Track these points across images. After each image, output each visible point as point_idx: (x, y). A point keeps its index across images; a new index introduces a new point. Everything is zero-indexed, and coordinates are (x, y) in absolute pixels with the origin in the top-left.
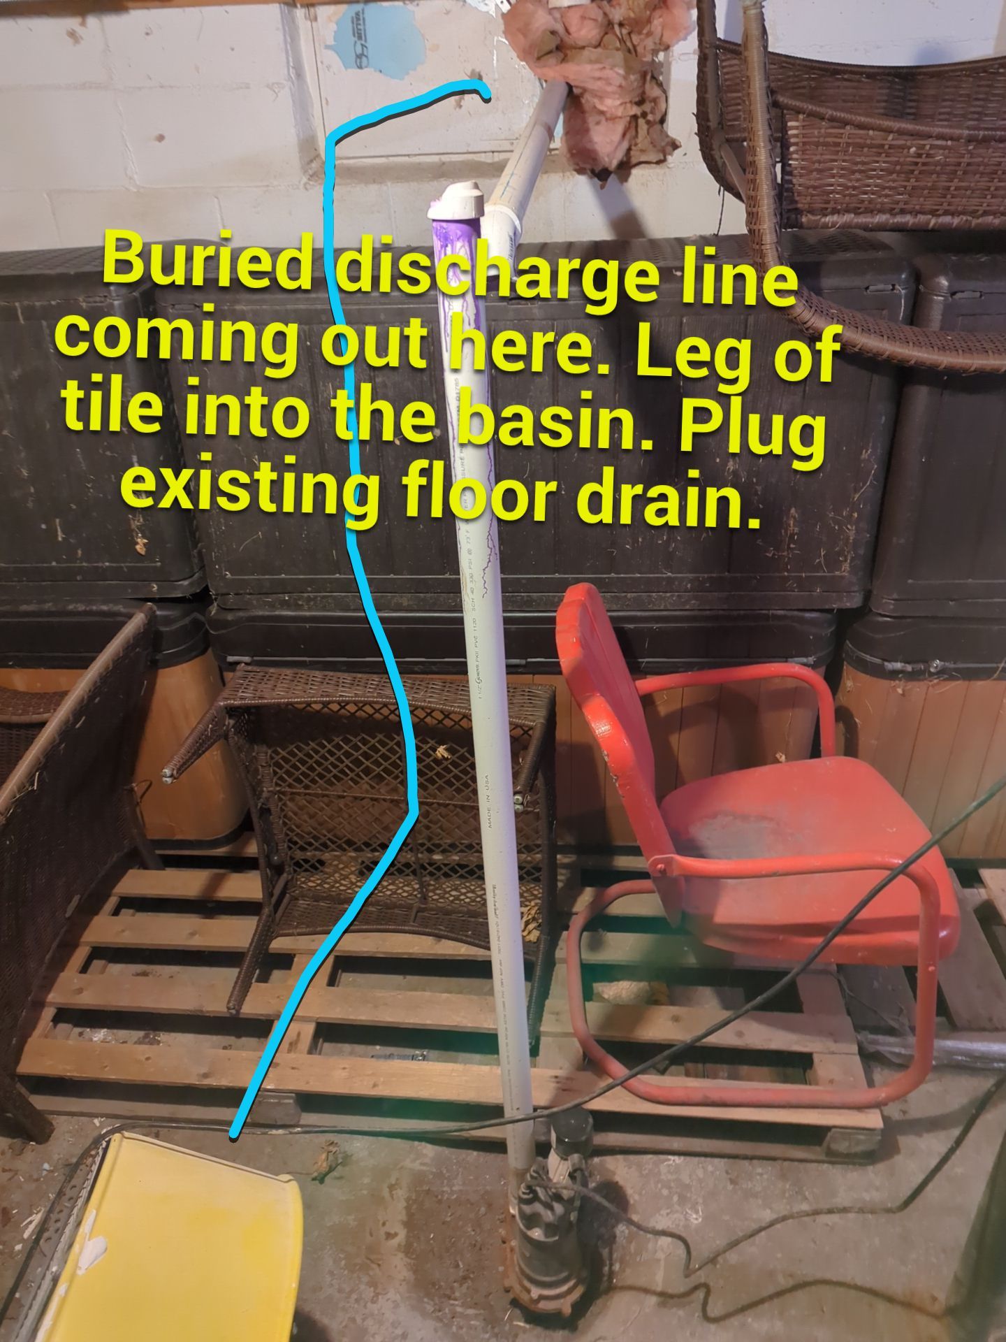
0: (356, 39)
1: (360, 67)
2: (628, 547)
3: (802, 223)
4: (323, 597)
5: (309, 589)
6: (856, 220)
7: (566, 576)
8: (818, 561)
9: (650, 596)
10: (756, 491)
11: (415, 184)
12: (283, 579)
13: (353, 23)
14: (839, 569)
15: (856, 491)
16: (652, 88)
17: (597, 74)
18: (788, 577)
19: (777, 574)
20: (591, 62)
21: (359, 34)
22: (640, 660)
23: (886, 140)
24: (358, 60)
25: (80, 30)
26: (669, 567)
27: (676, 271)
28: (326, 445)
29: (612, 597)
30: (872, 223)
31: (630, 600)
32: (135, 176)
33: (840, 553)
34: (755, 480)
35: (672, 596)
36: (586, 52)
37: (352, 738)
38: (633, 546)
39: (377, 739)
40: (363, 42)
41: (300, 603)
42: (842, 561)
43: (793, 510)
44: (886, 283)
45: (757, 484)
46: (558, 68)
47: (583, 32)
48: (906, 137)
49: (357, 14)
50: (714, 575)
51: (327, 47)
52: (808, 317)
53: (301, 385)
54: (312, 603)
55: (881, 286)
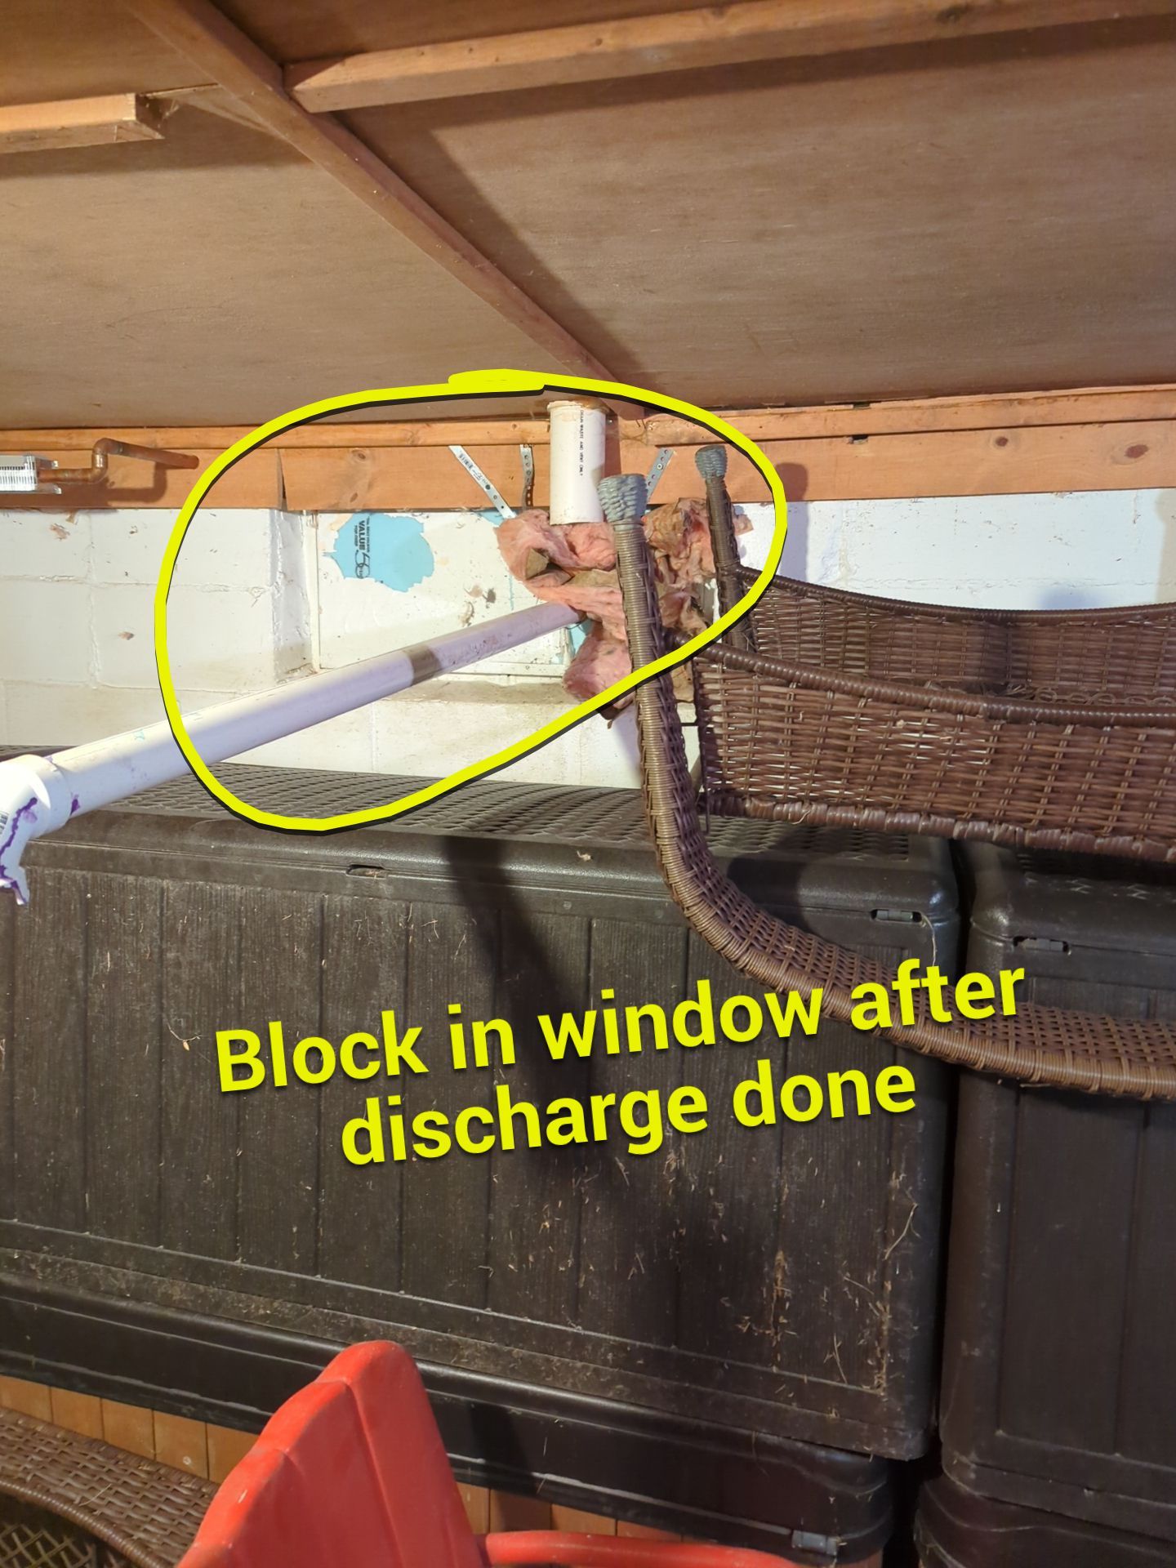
0: (358, 548)
1: (361, 577)
2: (511, 1267)
3: (745, 810)
4: (64, 1265)
5: (45, 1248)
6: (830, 814)
7: (415, 1298)
8: (828, 1356)
9: (548, 1360)
10: (716, 1211)
11: (403, 703)
12: (14, 1226)
13: (356, 532)
14: (870, 1382)
15: (886, 1240)
16: (690, 618)
17: (605, 599)
18: (778, 1375)
19: (758, 1367)
20: (597, 584)
21: (362, 544)
22: (537, 1475)
23: (856, 706)
24: (359, 569)
25: (68, 526)
26: (576, 1317)
27: (582, 853)
28: (94, 1036)
29: (487, 1348)
30: (857, 821)
31: (515, 1361)
32: (97, 673)
33: (868, 1351)
34: (712, 1192)
35: (585, 1368)
36: (593, 574)
37: (29, 1532)
38: (520, 1268)
39: (64, 1545)
40: (365, 551)
41: (33, 1267)
42: (872, 1367)
43: (780, 1256)
44: (901, 907)
45: (716, 1197)
46: (558, 590)
47: (593, 552)
48: (886, 705)
49: (362, 523)
50: (652, 1346)
51: (326, 554)
52: (738, 953)
53: (73, 950)
54: (49, 1270)
55: (895, 913)
